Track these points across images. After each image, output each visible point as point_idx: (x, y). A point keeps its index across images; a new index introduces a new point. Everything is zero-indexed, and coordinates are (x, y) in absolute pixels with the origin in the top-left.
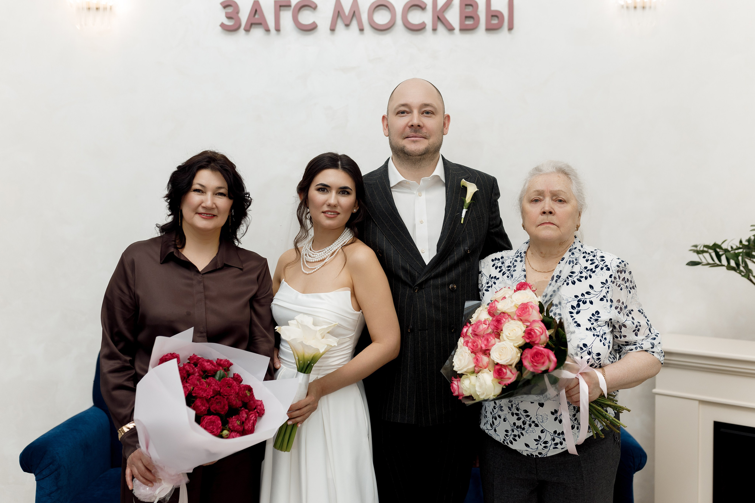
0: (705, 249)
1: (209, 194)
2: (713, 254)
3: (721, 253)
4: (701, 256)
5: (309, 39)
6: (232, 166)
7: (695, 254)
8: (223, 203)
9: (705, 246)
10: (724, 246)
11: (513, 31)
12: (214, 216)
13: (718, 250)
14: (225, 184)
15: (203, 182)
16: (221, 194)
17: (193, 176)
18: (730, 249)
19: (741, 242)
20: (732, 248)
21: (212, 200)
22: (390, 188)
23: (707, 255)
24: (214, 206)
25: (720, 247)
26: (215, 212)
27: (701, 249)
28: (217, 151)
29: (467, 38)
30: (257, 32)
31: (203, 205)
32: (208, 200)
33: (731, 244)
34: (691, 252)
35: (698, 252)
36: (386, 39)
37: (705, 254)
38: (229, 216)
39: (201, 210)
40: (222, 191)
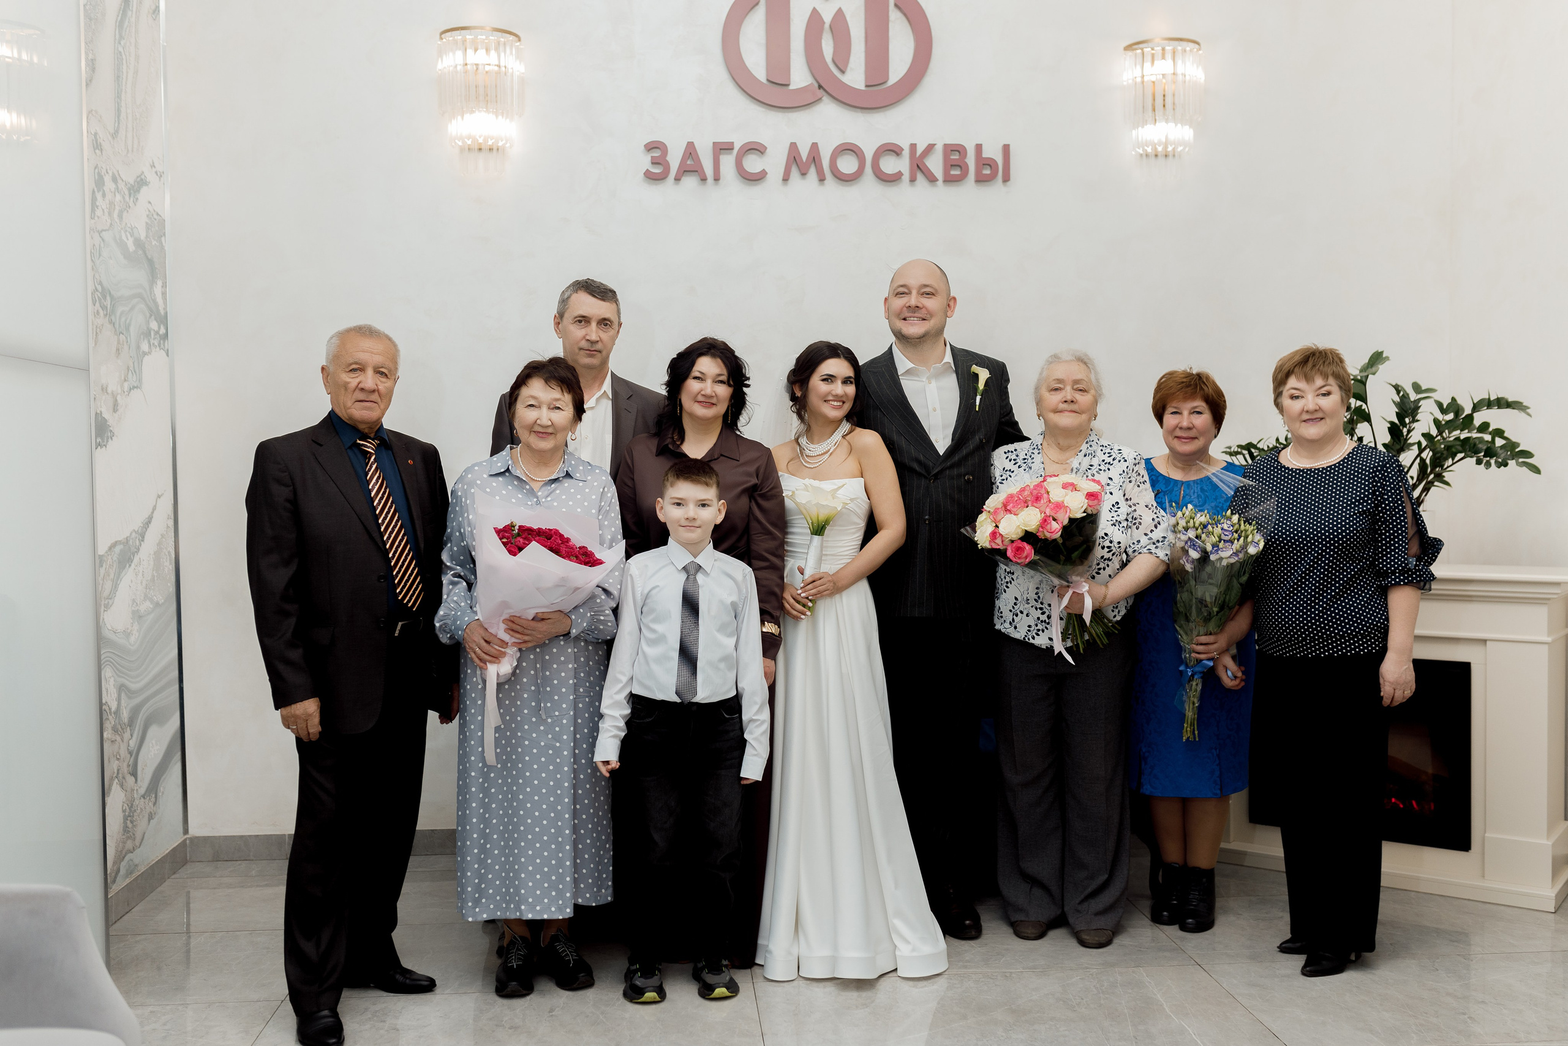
0: (1239, 450)
1: (709, 382)
2: (1248, 456)
3: (1255, 454)
4: (1234, 458)
5: (756, 190)
6: (732, 352)
7: (1228, 456)
8: (723, 391)
9: (1239, 446)
10: (1260, 446)
11: (1008, 183)
12: (714, 404)
13: (1253, 450)
14: (725, 372)
15: (704, 370)
16: (722, 382)
17: (693, 364)
18: (1266, 449)
19: (1277, 440)
20: (1268, 447)
21: (712, 388)
22: (898, 376)
23: (1240, 457)
24: (714, 394)
25: (1255, 447)
26: (714, 401)
27: (1236, 450)
28: (716, 338)
29: (953, 191)
30: (690, 182)
31: (703, 393)
32: (708, 387)
33: (1267, 443)
34: (1224, 454)
35: (1231, 454)
36: (852, 192)
37: (1238, 456)
38: (728, 407)
39: (700, 398)
40: (721, 378)
